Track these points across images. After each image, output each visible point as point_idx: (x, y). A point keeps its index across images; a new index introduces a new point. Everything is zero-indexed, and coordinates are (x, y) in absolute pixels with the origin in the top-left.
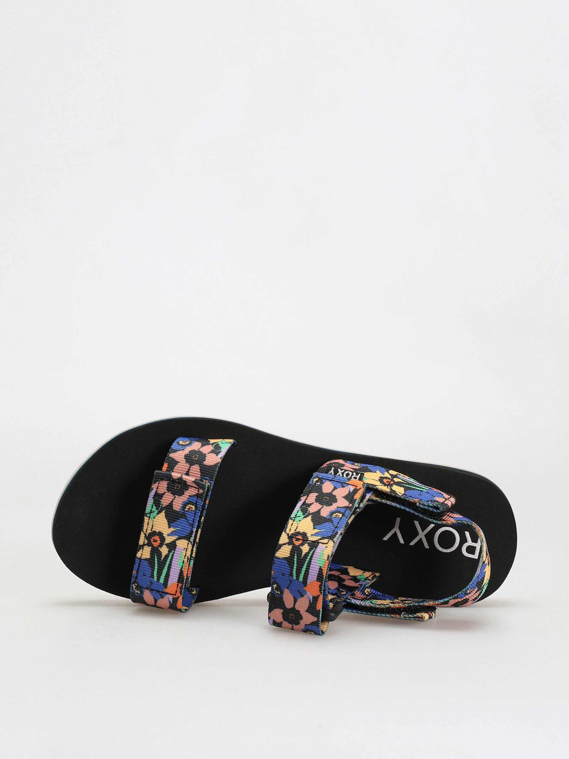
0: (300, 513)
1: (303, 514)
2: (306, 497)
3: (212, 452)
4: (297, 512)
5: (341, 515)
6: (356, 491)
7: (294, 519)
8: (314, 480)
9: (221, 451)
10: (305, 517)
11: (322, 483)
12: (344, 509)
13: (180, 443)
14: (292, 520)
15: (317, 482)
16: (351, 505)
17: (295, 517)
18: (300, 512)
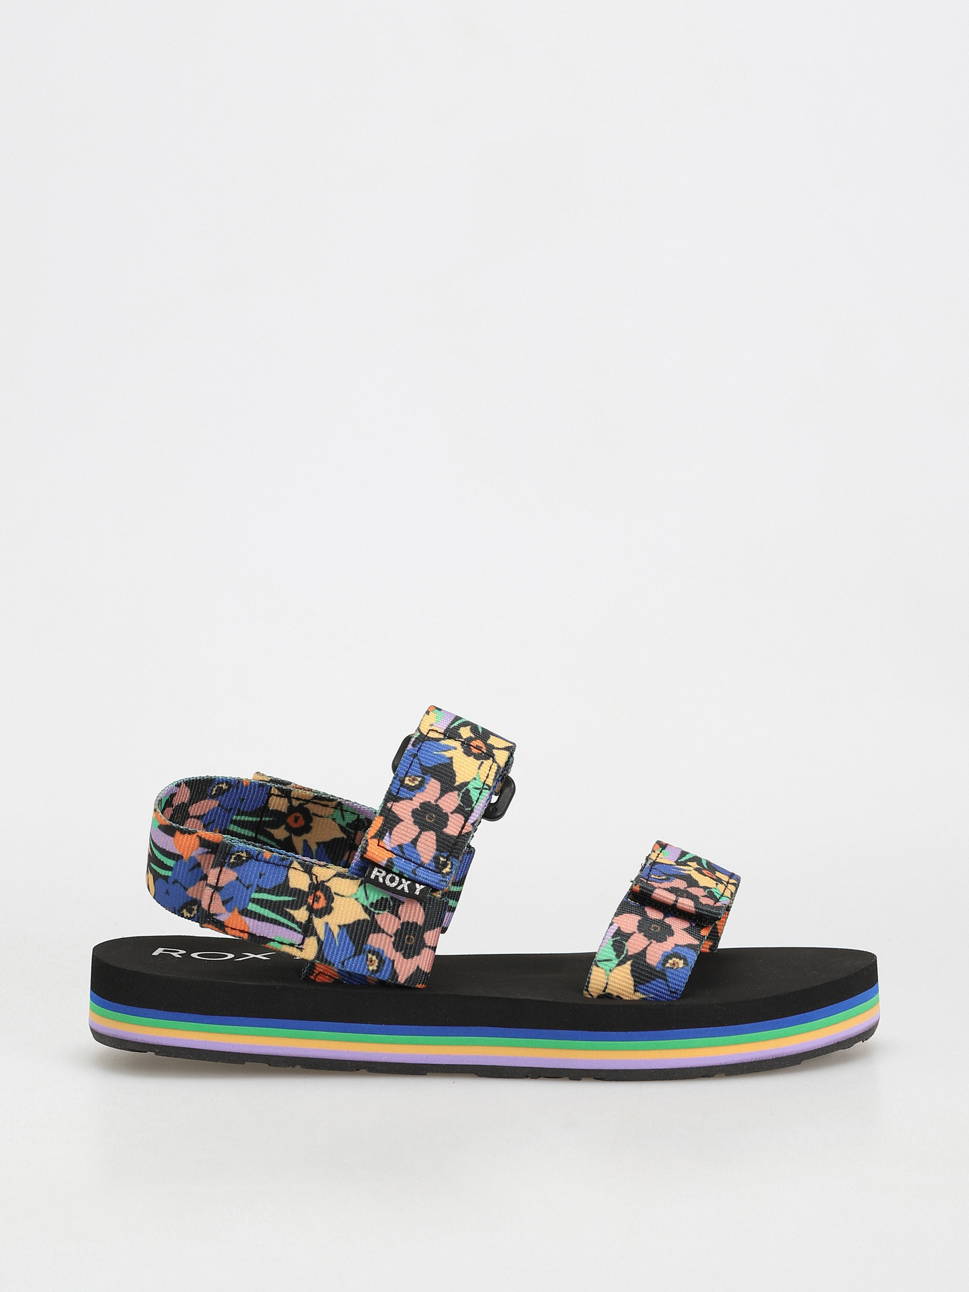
0: (474, 794)
1: (468, 791)
2: (464, 831)
3: (628, 936)
4: (478, 799)
5: (407, 781)
6: (380, 835)
7: (485, 787)
8: (450, 868)
9: (613, 937)
10: (467, 784)
11: (436, 859)
12: (401, 795)
13: (682, 962)
14: (488, 785)
15: (445, 865)
16: (389, 805)
17: (483, 790)
18: (474, 798)
